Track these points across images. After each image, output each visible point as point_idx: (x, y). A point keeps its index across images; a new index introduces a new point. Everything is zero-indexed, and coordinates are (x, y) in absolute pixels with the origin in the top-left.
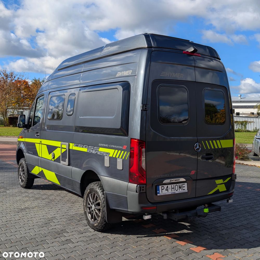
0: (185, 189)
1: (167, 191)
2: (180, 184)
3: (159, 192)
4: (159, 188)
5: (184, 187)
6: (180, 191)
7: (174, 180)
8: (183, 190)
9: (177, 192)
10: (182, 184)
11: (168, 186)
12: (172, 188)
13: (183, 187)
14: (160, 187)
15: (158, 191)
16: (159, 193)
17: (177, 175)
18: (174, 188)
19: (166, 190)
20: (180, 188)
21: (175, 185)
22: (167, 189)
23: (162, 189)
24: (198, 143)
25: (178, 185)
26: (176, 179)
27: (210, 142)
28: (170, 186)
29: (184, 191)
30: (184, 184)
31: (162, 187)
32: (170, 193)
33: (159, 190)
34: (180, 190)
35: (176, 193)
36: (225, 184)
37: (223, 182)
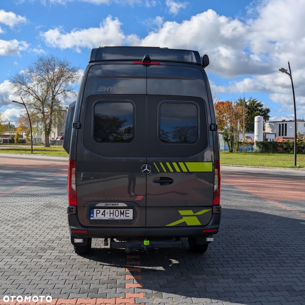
0: (129, 216)
1: (104, 215)
3: (93, 215)
4: (93, 212)
5: (129, 213)
6: (122, 217)
7: (110, 204)
8: (126, 216)
10: (125, 210)
11: (105, 210)
12: (110, 213)
13: (126, 213)
14: (95, 210)
15: (91, 215)
16: (93, 217)
17: (116, 199)
18: (113, 213)
19: (102, 214)
20: (122, 214)
21: (115, 210)
22: (104, 214)
23: (97, 213)
24: (146, 165)
25: (119, 210)
26: (113, 204)
27: (168, 164)
28: (107, 211)
29: (127, 218)
30: (129, 210)
31: (97, 211)
32: (107, 219)
33: (93, 214)
35: (115, 219)
36: (197, 216)
37: (194, 213)
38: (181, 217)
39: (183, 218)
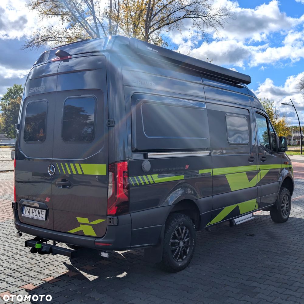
0: (43, 217)
1: (29, 213)
2: (39, 210)
3: (24, 212)
4: (24, 209)
5: (43, 214)
7: (30, 203)
8: (41, 217)
9: (36, 218)
10: (41, 210)
11: (30, 209)
12: (32, 212)
13: (41, 214)
16: (23, 214)
18: (34, 212)
20: (39, 214)
21: (35, 209)
23: (26, 211)
24: (51, 165)
25: (38, 210)
26: (32, 203)
27: (66, 164)
29: (41, 219)
30: (43, 211)
31: (26, 209)
32: (30, 217)
34: (39, 216)
35: (34, 218)
36: (93, 225)
37: (90, 222)
38: (78, 225)
39: (80, 226)
